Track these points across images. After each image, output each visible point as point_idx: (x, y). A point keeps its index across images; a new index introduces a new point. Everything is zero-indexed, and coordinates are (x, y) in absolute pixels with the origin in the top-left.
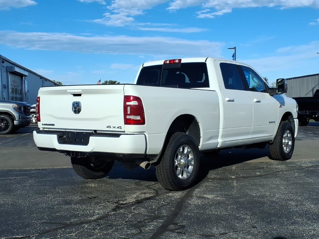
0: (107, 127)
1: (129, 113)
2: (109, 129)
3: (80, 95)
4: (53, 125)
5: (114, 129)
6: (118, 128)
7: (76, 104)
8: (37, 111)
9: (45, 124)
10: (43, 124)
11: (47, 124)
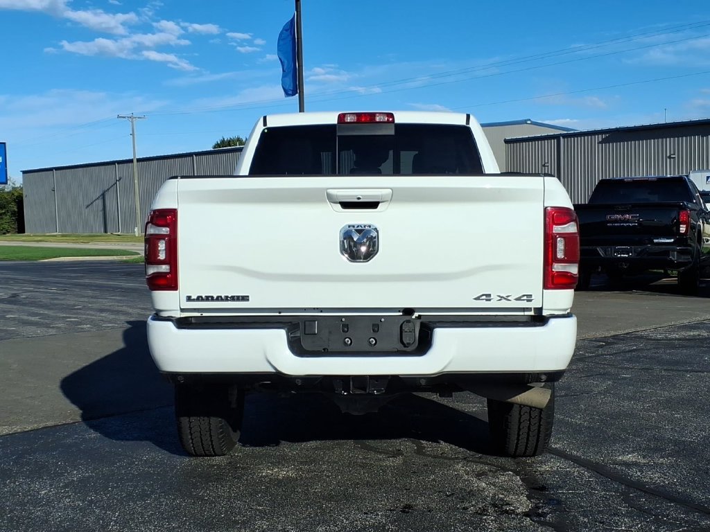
0: (478, 299)
1: (560, 255)
2: (483, 304)
3: (373, 205)
4: (245, 298)
5: (504, 304)
6: (517, 299)
7: (359, 231)
8: (162, 256)
9: (199, 299)
10: (189, 299)
11: (212, 297)
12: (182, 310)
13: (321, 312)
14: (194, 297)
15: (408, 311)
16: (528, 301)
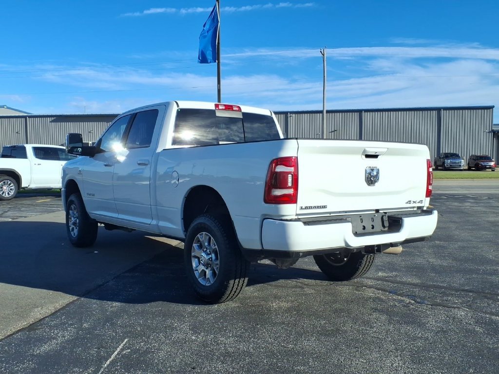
8: (290, 184)
9: (306, 208)
10: (302, 208)
11: (312, 207)
12: (297, 215)
13: (346, 213)
14: (303, 207)
15: (377, 211)
16: (421, 203)
